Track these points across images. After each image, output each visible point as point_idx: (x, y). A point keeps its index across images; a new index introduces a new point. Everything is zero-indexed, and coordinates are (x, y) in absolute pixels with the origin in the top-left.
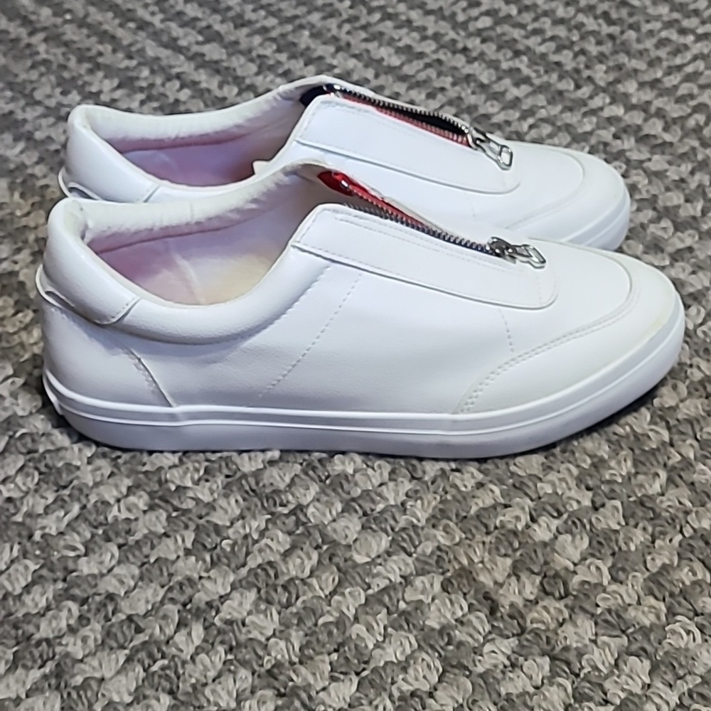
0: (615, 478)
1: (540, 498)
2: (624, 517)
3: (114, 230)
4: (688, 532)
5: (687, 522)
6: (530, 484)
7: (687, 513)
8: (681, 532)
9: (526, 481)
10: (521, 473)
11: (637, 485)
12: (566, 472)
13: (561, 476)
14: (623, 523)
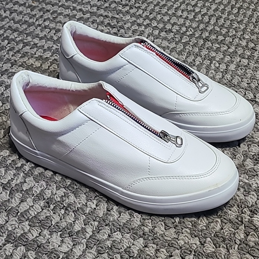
0: (203, 228)
1: (181, 248)
2: (214, 244)
3: (40, 85)
4: (238, 242)
5: (236, 238)
6: (175, 243)
7: (234, 234)
8: (236, 243)
9: (173, 242)
10: (169, 239)
11: (212, 229)
12: (185, 232)
13: (184, 235)
14: (215, 247)
